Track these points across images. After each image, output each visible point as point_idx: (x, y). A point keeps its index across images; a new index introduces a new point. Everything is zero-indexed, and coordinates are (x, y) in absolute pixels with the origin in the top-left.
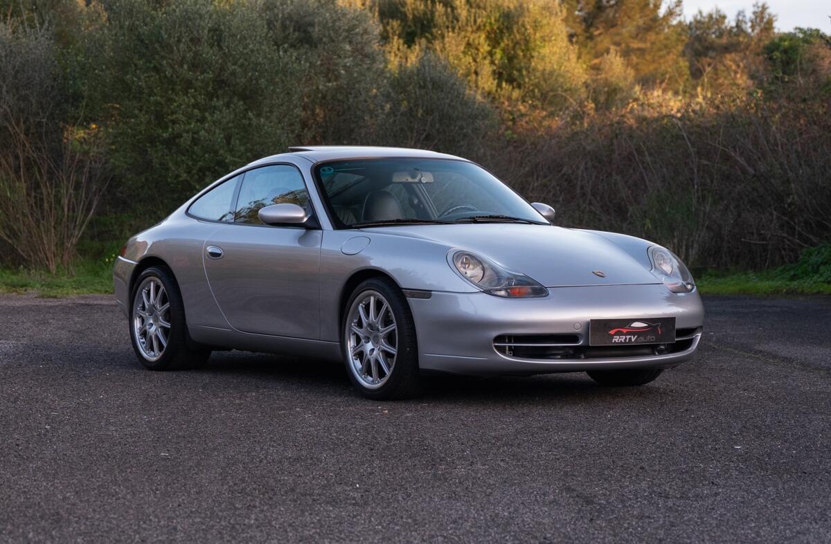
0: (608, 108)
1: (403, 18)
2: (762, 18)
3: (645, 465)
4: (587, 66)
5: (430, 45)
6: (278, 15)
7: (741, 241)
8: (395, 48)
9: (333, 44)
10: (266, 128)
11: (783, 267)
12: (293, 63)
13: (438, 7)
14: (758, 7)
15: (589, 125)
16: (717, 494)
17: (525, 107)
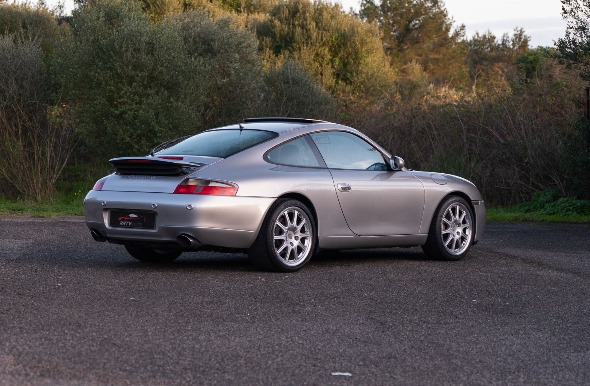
0: (410, 99)
1: (273, 36)
2: (520, 39)
3: (418, 308)
4: (399, 70)
5: (292, 55)
6: (191, 33)
7: (494, 187)
8: (267, 56)
9: (227, 54)
10: (182, 108)
11: (521, 204)
12: (200, 66)
13: (297, 28)
14: (518, 31)
15: (397, 110)
16: (457, 322)
17: (354, 97)
